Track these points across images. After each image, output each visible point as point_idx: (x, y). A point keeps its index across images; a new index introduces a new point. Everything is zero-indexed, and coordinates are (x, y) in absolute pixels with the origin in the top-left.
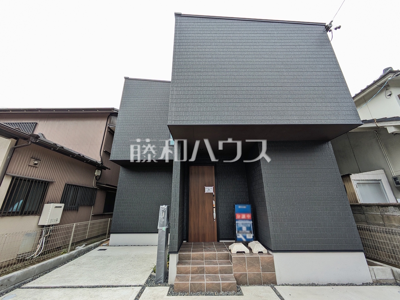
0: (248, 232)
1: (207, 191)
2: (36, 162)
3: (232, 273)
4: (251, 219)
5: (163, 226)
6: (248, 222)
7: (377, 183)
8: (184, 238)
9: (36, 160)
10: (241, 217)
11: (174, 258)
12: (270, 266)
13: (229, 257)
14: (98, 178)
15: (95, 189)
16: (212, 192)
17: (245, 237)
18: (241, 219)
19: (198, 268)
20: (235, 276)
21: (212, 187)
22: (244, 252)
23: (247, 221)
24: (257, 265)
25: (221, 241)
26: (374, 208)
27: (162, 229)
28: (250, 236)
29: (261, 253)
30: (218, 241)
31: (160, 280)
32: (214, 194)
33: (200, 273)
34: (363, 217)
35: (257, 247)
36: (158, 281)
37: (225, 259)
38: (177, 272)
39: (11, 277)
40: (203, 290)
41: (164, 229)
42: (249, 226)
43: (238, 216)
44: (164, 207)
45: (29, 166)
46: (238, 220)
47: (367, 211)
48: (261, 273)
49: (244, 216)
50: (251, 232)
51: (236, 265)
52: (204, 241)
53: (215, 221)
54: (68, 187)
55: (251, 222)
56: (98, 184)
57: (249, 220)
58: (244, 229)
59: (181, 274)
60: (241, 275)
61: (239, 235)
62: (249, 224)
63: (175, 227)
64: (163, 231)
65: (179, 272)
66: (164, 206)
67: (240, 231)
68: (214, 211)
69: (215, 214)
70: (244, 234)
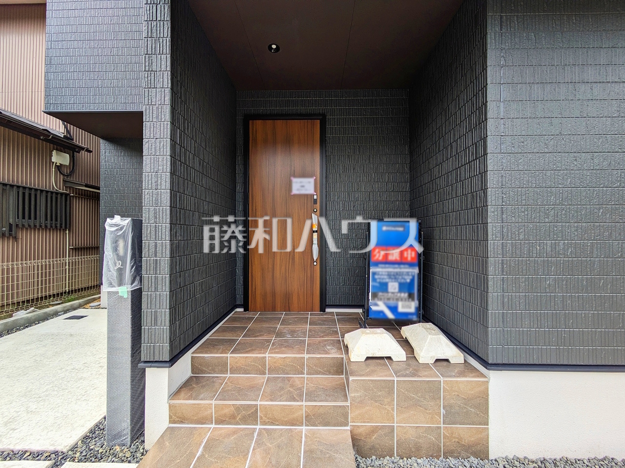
0: (405, 295)
1: (298, 190)
3: (347, 425)
4: (416, 261)
5: (121, 284)
6: (405, 269)
8: (238, 303)
11: (159, 380)
12: (475, 409)
13: (340, 368)
14: (64, 170)
15: (62, 194)
16: (312, 192)
17: (393, 309)
18: (386, 262)
19: (238, 408)
20: (356, 432)
21: (312, 180)
22: (389, 359)
23: (402, 266)
24: (432, 403)
25: (328, 310)
27: (118, 291)
28: (410, 308)
29: (445, 363)
30: (322, 309)
31: (119, 435)
32: (315, 197)
33: (244, 420)
36: (114, 437)
37: (330, 373)
38: (170, 417)
41: (126, 291)
42: (408, 280)
44: (117, 225)
46: (377, 264)
48: (442, 425)
50: (410, 296)
51: (361, 402)
52: (288, 308)
53: (315, 264)
55: (416, 271)
56: (68, 185)
57: (411, 265)
58: (393, 287)
59: (182, 422)
60: (375, 430)
61: (376, 305)
62: (408, 274)
63: (160, 287)
64: (122, 297)
65: (176, 417)
66: (117, 219)
67: (380, 294)
68: (315, 241)
69: (315, 248)
70: (392, 303)
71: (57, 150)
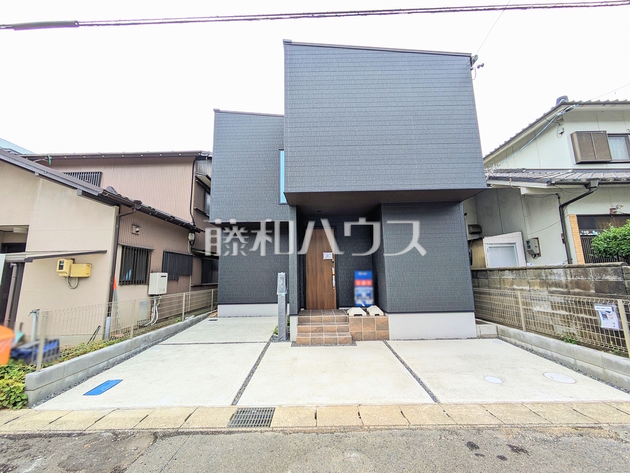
0: (368, 297)
1: (325, 257)
2: (137, 229)
3: (349, 331)
4: (372, 285)
5: (283, 292)
7: (511, 246)
8: (302, 307)
9: (137, 226)
10: (361, 283)
11: (294, 320)
12: (385, 326)
13: (346, 320)
14: (192, 243)
15: (191, 256)
16: (332, 258)
17: (364, 303)
18: (361, 286)
19: (317, 328)
20: (352, 333)
21: (331, 253)
22: (361, 315)
23: (367, 287)
24: (373, 324)
25: (340, 309)
26: (495, 272)
27: (281, 294)
28: (370, 301)
29: (378, 315)
30: (338, 308)
31: (282, 338)
32: (333, 260)
33: (319, 332)
34: (486, 281)
35: (374, 310)
36: (281, 339)
37: (343, 321)
38: (298, 331)
40: (322, 343)
41: (284, 294)
42: (369, 292)
43: (358, 283)
44: (281, 275)
45: (132, 233)
46: (358, 286)
47: (490, 276)
48: (376, 331)
49: (364, 283)
50: (370, 298)
51: (353, 325)
52: (323, 309)
53: (334, 288)
54: (166, 254)
55: (372, 289)
56: (193, 250)
57: (370, 286)
58: (364, 295)
59: (301, 333)
60: (357, 333)
61: (357, 301)
62: (369, 290)
63: (294, 292)
64: (283, 296)
65: (300, 331)
66: (282, 273)
67: (360, 297)
68: (334, 279)
69: (334, 282)
70: (364, 300)
71: (190, 232)
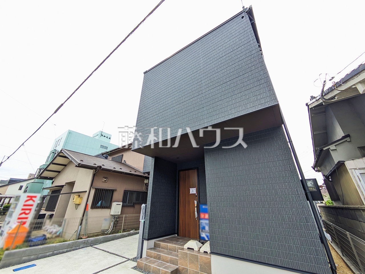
1: (192, 192)
2: (105, 180)
3: (178, 266)
8: (175, 232)
9: (106, 178)
11: (146, 244)
12: (207, 267)
15: (146, 192)
19: (157, 255)
21: (195, 189)
24: (197, 263)
32: (196, 195)
38: (146, 254)
39: (88, 240)
41: (143, 221)
43: (202, 216)
45: (103, 182)
46: (202, 219)
48: (199, 272)
51: (180, 258)
53: (197, 219)
54: (126, 192)
58: (207, 228)
59: (148, 256)
60: (184, 269)
61: (202, 234)
63: (148, 221)
66: (143, 205)
67: (203, 230)
68: (196, 211)
70: (207, 234)
71: (146, 179)
